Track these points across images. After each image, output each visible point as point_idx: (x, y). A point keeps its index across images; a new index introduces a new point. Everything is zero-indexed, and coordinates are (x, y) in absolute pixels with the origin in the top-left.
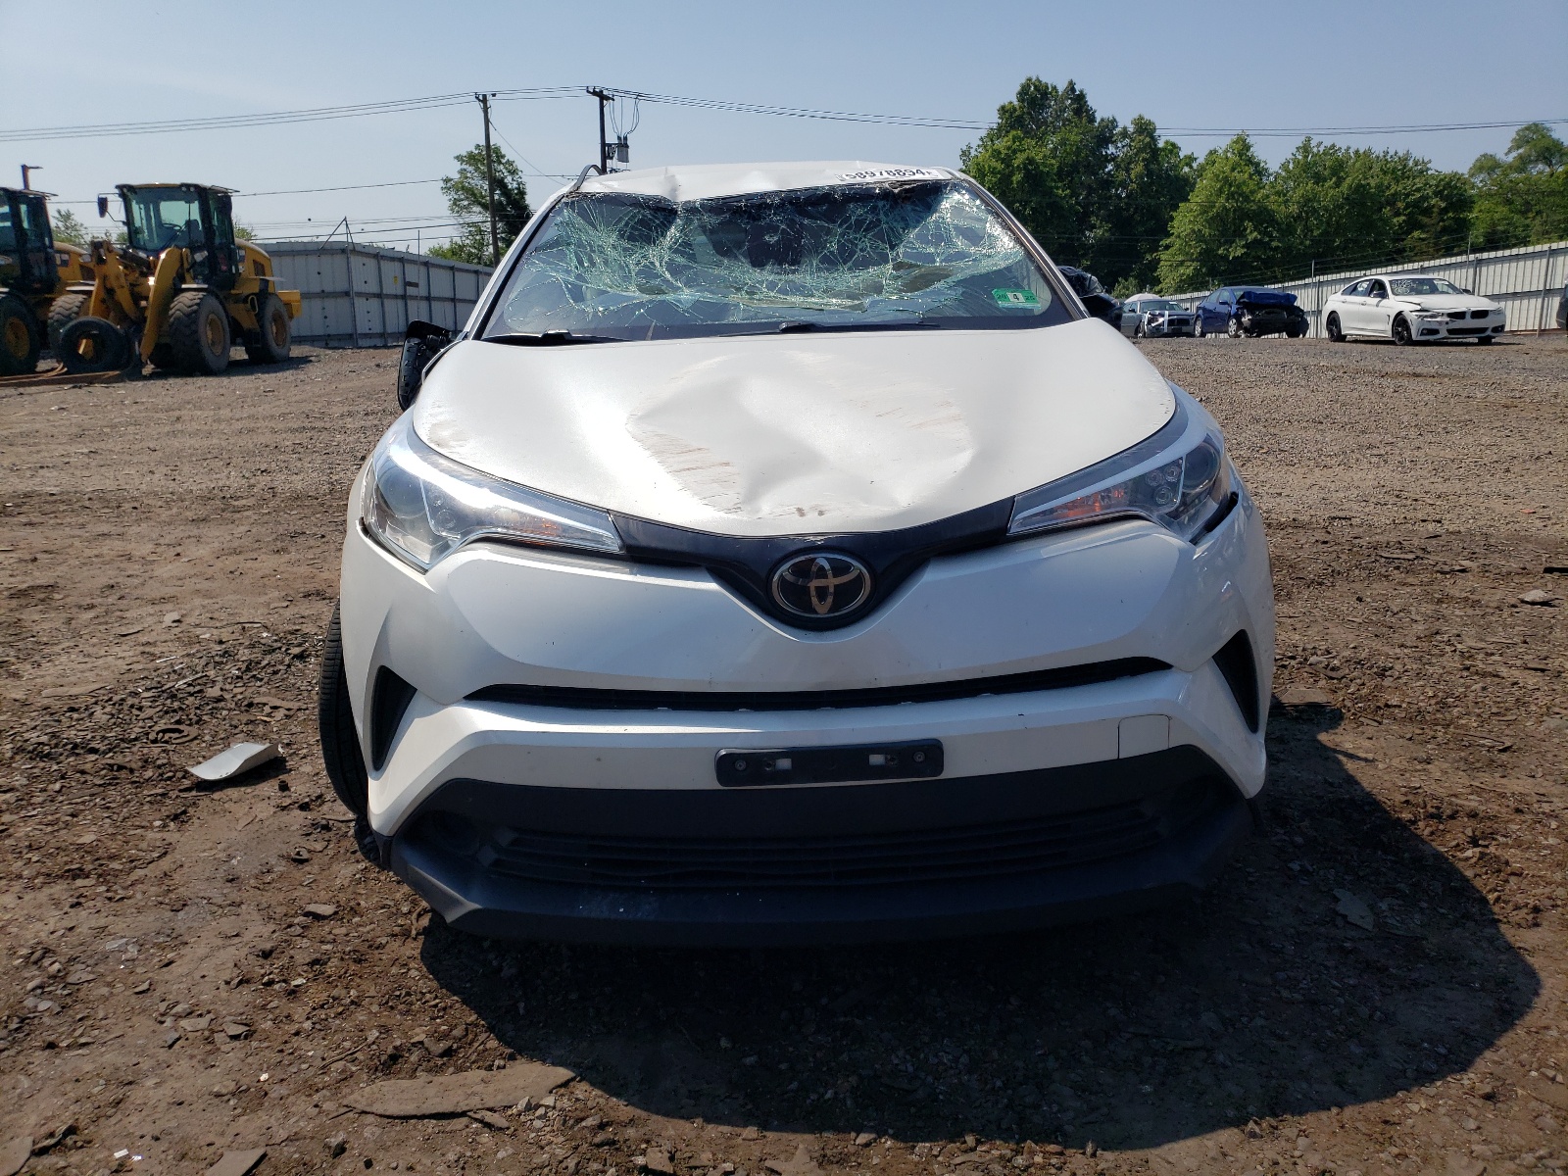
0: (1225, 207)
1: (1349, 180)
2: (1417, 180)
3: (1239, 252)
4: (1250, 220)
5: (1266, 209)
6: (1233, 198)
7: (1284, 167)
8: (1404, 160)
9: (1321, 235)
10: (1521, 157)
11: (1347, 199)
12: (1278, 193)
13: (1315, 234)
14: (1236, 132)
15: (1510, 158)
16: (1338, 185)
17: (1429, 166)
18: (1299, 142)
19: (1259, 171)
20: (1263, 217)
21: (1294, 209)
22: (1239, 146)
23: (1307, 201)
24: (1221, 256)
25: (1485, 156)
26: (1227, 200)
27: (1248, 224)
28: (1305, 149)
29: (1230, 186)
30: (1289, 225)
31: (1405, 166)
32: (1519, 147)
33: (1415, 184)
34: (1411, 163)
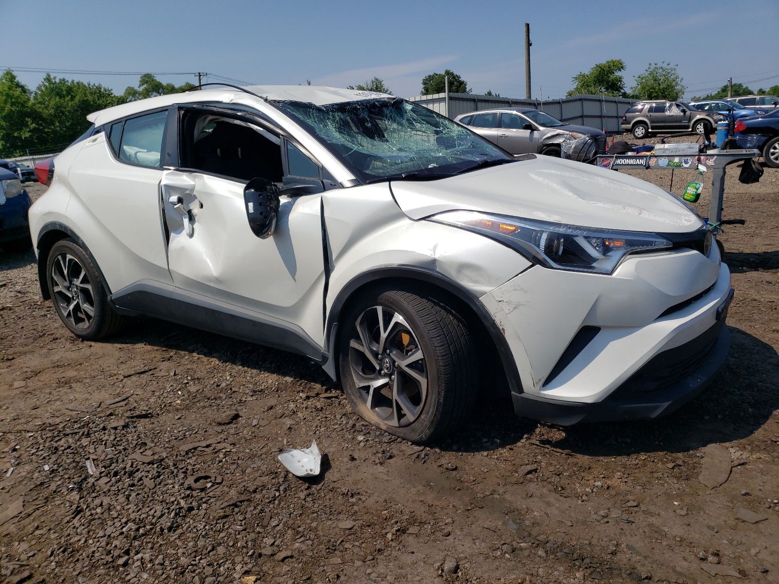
0: (11, 110)
1: (78, 97)
2: (108, 98)
3: (28, 135)
4: (29, 117)
5: (35, 111)
6: (15, 105)
7: (39, 88)
8: (99, 88)
9: (71, 125)
10: (146, 89)
11: (79, 107)
12: (40, 103)
13: (67, 124)
14: (6, 69)
15: (141, 89)
16: (72, 99)
17: (112, 92)
18: (44, 76)
19: (24, 90)
20: (35, 116)
21: (52, 111)
22: (9, 76)
23: (58, 107)
24: (16, 137)
25: (129, 87)
26: (12, 106)
27: (29, 120)
28: (48, 79)
29: (11, 98)
30: (51, 120)
31: (100, 91)
32: (143, 84)
33: (107, 101)
34: (102, 90)
